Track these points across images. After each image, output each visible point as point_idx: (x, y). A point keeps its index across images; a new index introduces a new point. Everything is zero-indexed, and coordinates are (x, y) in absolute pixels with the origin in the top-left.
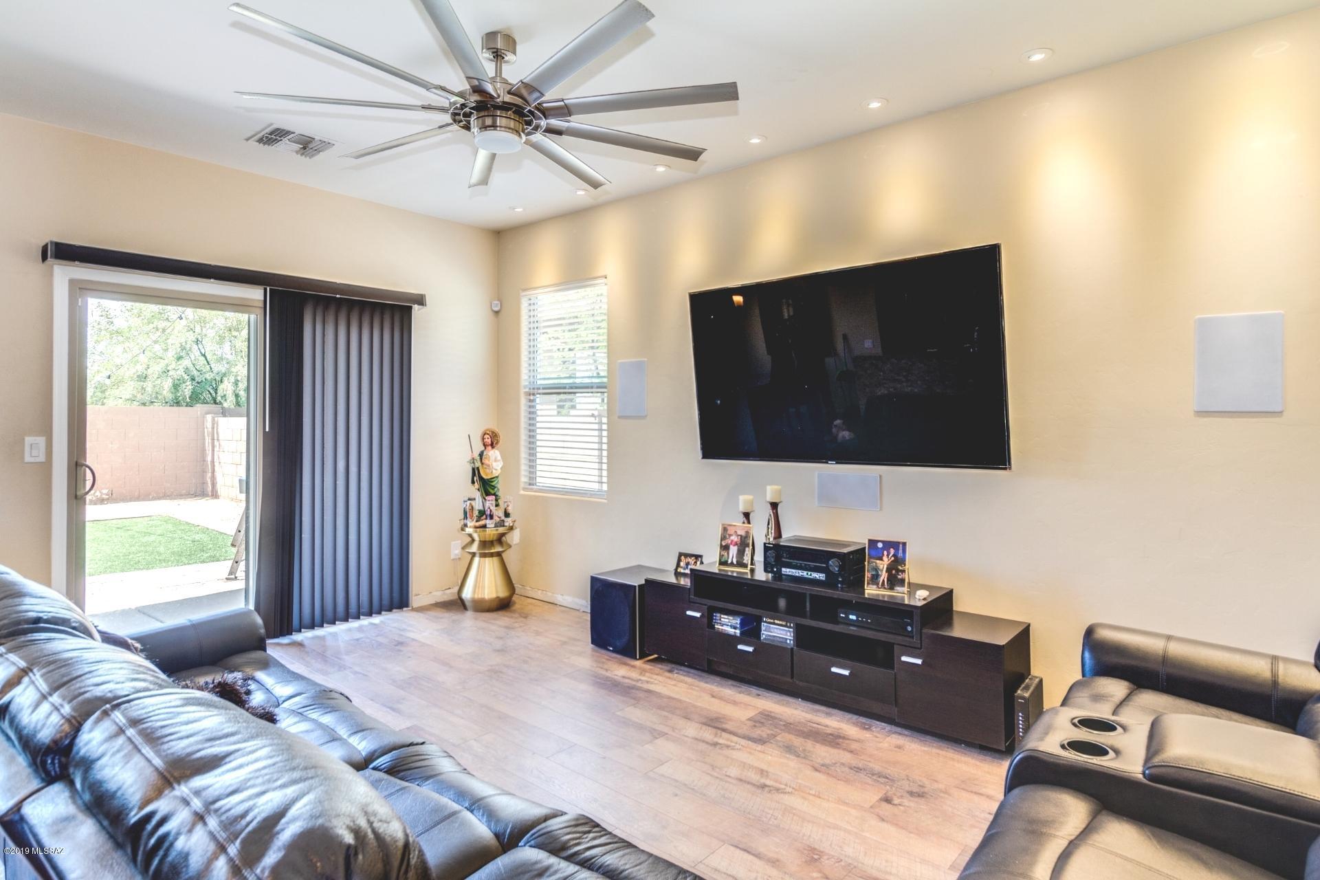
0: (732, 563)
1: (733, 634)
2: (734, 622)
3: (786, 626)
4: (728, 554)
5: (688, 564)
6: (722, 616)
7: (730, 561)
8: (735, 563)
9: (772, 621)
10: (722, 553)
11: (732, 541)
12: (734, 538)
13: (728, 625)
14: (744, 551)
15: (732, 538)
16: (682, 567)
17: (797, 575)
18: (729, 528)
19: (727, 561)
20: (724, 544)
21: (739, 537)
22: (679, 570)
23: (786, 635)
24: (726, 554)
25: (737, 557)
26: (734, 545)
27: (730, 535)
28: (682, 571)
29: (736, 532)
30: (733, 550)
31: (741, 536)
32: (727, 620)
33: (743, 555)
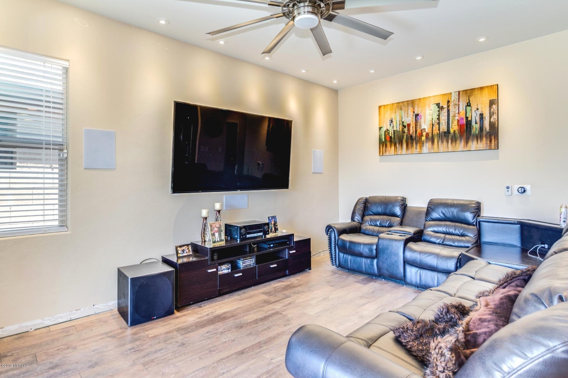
0: (218, 241)
1: (227, 272)
2: (228, 266)
3: (251, 258)
4: (215, 237)
5: (183, 251)
6: (222, 266)
7: (217, 241)
8: (219, 240)
9: (245, 259)
10: (213, 237)
11: (215, 230)
12: (216, 229)
13: (224, 269)
14: (221, 234)
15: (215, 229)
16: (180, 253)
17: (253, 236)
18: (213, 225)
19: (215, 241)
20: (212, 233)
21: (218, 228)
22: (179, 256)
23: (251, 262)
24: (214, 237)
25: (219, 238)
26: (216, 233)
27: (214, 228)
28: (181, 255)
29: (216, 226)
30: (217, 235)
31: (218, 227)
32: (225, 267)
33: (221, 236)
